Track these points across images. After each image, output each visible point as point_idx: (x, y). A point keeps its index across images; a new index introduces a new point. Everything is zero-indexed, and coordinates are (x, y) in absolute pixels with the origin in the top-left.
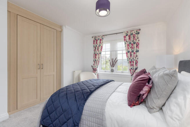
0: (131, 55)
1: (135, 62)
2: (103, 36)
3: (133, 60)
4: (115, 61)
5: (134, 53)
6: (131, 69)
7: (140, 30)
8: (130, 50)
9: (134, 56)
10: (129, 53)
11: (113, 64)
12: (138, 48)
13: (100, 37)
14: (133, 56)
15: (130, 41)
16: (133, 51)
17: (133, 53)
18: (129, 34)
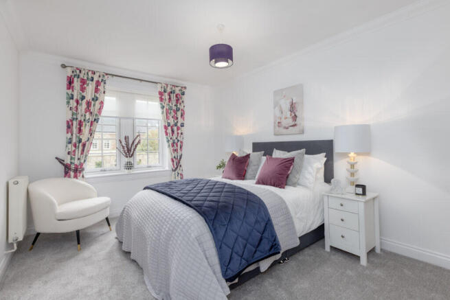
0: (173, 131)
1: (179, 144)
2: (107, 74)
3: (176, 141)
4: (133, 142)
5: (178, 129)
6: (175, 157)
7: (185, 88)
8: (172, 121)
9: (178, 133)
10: (169, 128)
11: (129, 150)
12: (184, 120)
13: (97, 74)
14: (176, 132)
15: (171, 105)
16: (176, 125)
17: (175, 128)
18: (169, 90)
